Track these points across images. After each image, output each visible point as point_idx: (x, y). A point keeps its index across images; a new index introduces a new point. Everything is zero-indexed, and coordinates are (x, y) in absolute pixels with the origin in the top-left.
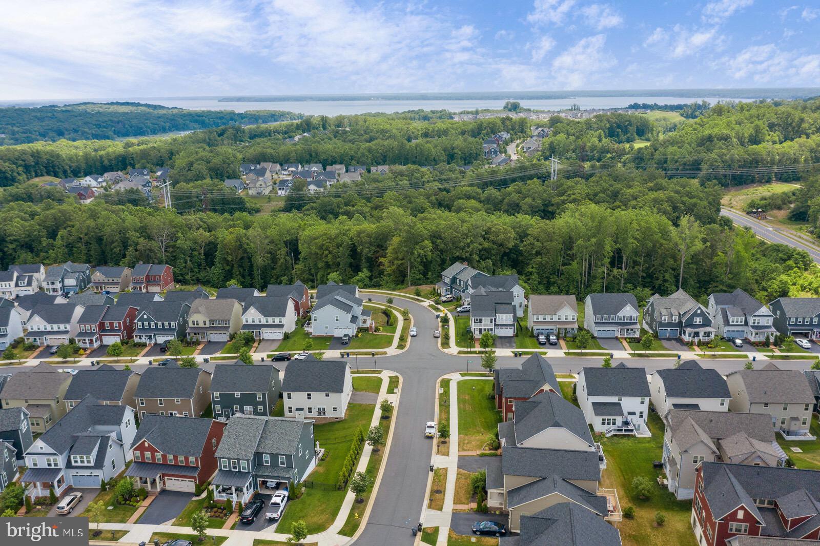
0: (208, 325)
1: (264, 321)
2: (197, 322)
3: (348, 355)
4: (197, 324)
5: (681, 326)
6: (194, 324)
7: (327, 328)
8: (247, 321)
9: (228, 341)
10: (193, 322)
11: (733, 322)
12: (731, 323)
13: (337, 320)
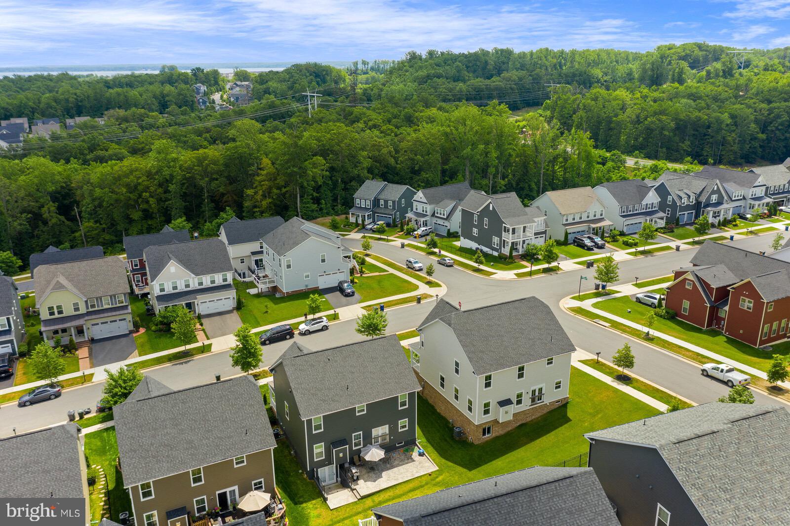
0: (83, 310)
1: (194, 283)
2: (59, 307)
3: (382, 308)
4: (60, 312)
5: (698, 207)
6: (52, 314)
7: (307, 276)
8: (162, 290)
9: (131, 332)
10: (50, 309)
11: (735, 197)
12: (733, 199)
13: (323, 261)
